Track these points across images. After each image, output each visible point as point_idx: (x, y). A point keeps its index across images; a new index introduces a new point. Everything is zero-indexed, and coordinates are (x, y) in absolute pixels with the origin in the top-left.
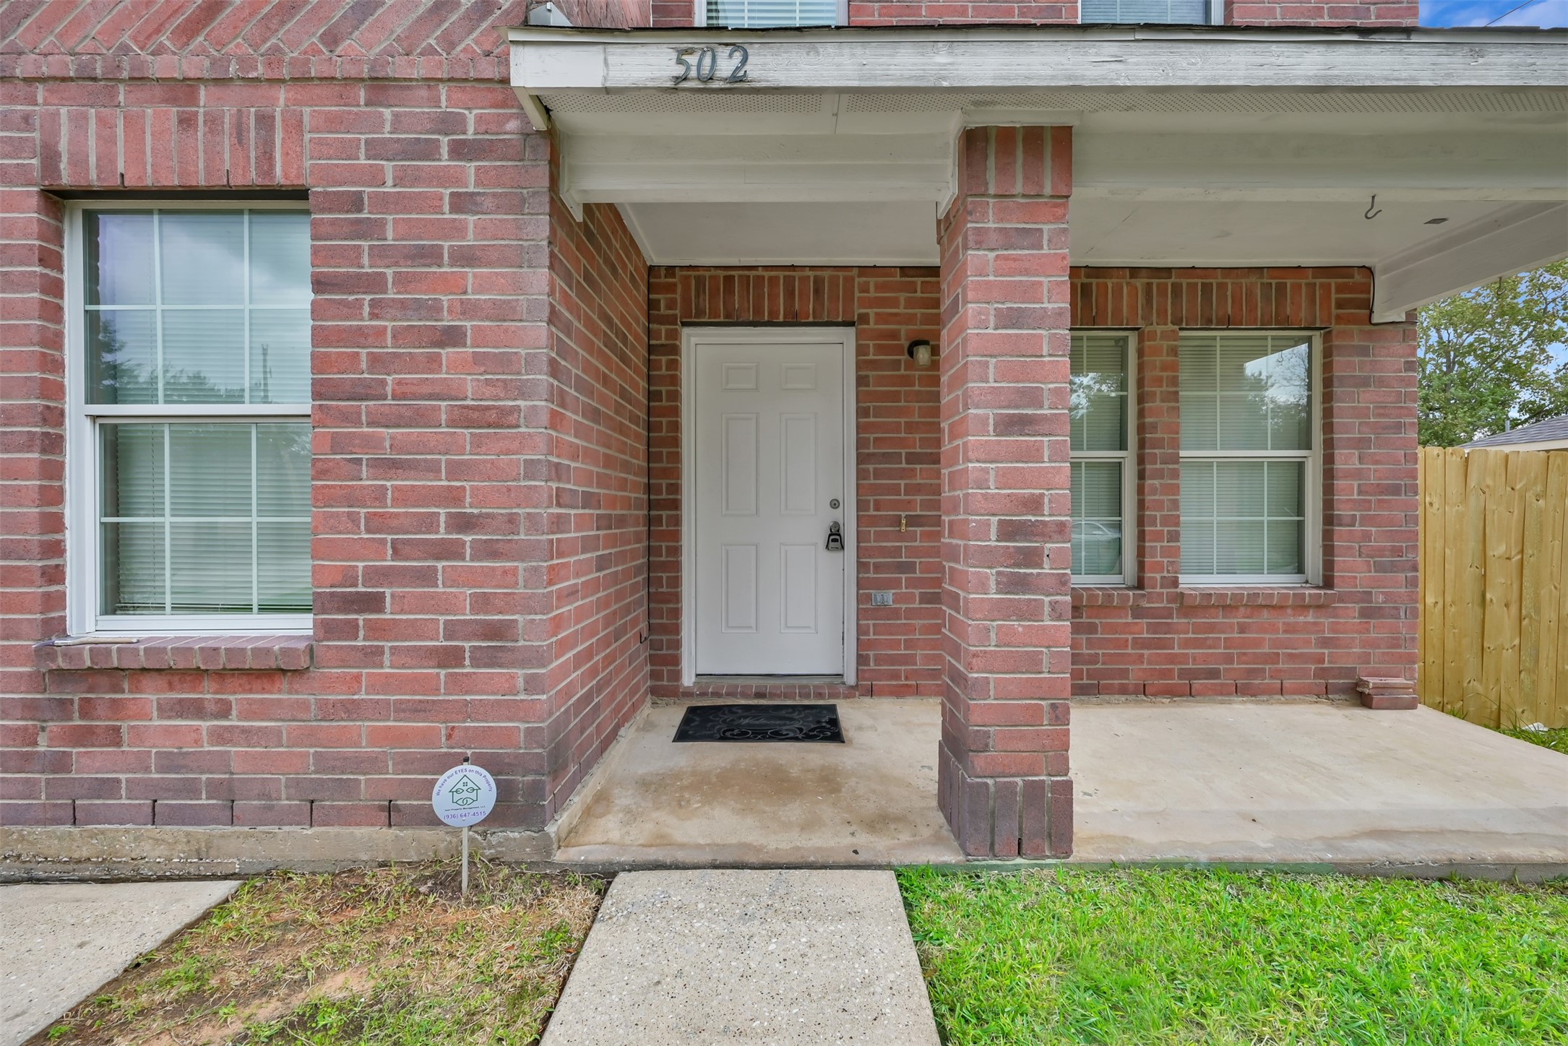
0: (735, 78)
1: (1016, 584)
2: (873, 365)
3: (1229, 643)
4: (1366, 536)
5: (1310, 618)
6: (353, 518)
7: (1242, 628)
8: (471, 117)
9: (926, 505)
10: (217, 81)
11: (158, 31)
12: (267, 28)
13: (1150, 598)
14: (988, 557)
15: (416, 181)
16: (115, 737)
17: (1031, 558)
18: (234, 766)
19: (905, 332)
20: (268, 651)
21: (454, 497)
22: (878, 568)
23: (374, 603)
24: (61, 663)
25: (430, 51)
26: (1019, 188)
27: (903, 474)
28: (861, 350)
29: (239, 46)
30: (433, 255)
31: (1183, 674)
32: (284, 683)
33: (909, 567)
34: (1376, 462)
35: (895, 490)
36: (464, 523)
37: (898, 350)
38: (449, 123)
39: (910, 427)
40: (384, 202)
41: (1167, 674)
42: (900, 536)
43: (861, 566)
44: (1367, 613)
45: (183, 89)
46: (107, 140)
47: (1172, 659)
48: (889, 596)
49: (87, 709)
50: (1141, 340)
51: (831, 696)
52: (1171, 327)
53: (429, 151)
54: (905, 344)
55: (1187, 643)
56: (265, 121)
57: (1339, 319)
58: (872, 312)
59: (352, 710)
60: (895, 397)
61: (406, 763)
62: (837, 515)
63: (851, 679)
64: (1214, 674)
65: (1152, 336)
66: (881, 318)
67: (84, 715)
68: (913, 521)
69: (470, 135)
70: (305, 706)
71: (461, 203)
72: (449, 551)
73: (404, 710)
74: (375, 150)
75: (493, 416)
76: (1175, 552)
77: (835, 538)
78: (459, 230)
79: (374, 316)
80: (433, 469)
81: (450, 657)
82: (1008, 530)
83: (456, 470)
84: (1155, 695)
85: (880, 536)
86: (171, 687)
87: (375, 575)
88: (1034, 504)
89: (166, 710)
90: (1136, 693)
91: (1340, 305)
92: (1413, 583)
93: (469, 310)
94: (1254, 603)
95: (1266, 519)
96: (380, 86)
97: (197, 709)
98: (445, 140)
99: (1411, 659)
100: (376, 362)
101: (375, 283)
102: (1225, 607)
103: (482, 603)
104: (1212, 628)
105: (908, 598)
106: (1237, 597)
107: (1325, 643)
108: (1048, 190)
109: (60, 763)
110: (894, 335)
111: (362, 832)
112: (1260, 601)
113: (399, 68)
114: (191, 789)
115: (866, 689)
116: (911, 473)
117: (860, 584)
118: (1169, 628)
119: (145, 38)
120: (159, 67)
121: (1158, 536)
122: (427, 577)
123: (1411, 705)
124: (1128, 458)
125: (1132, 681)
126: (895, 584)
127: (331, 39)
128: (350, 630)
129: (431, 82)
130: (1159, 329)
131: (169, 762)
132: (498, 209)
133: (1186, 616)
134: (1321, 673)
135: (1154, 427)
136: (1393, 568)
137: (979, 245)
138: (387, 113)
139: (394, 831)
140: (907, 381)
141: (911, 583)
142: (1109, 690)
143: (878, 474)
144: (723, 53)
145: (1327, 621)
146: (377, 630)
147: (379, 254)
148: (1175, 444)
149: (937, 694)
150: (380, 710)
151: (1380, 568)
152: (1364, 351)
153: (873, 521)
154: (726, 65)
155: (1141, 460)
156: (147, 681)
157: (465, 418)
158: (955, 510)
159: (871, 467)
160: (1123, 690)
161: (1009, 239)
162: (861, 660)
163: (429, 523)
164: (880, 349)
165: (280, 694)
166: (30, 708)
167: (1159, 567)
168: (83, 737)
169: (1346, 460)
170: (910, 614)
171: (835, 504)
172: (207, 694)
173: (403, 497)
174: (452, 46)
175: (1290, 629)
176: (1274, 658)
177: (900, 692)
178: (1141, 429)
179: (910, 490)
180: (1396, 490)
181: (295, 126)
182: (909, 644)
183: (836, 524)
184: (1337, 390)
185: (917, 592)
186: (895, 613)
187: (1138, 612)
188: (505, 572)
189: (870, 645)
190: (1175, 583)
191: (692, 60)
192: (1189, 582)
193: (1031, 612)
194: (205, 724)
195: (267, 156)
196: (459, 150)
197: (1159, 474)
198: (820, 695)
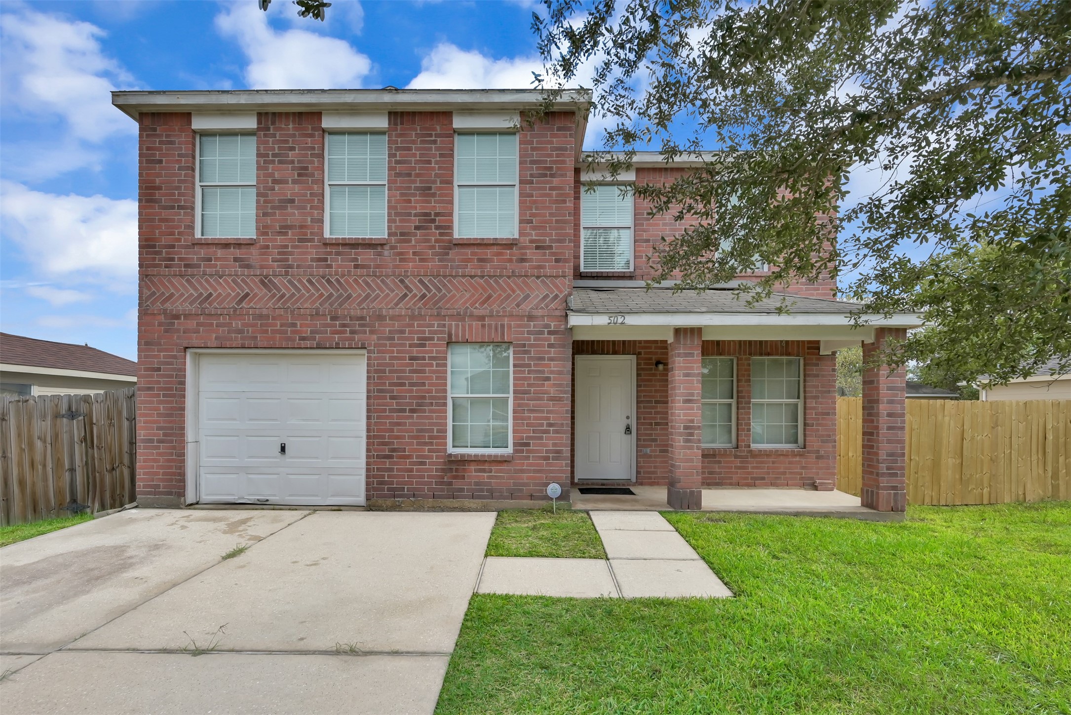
0: (622, 323)
1: (687, 441)
2: (643, 369)
3: (768, 468)
4: (818, 430)
5: (798, 459)
6: (523, 424)
7: (773, 463)
8: (552, 324)
9: (661, 418)
10: (490, 316)
11: (476, 303)
12: (502, 303)
13: (741, 451)
14: (681, 434)
15: (539, 340)
16: (463, 477)
17: (692, 434)
18: (493, 485)
19: (654, 358)
20: (504, 456)
21: (548, 418)
22: (644, 440)
23: (528, 445)
24: (453, 459)
25: (542, 308)
26: (689, 342)
27: (653, 408)
28: (638, 364)
29: (495, 307)
30: (543, 359)
31: (752, 478)
32: (505, 464)
33: (655, 440)
34: (821, 404)
35: (651, 413)
36: (550, 425)
37: (651, 364)
38: (547, 326)
39: (656, 391)
40: (531, 346)
41: (746, 478)
42: (652, 429)
43: (638, 440)
44: (817, 458)
45: (482, 318)
46: (464, 331)
47: (749, 473)
48: (648, 450)
49: (457, 470)
50: (738, 360)
51: (628, 485)
52: (748, 356)
53: (542, 333)
54: (654, 362)
55: (753, 468)
56: (503, 326)
57: (808, 353)
58: (642, 351)
59: (522, 471)
60: (650, 380)
61: (535, 485)
62: (629, 421)
63: (634, 480)
64: (763, 479)
65: (741, 359)
66: (646, 353)
67: (456, 472)
68: (657, 424)
69: (552, 329)
70: (511, 470)
71: (550, 346)
72: (547, 432)
73: (535, 471)
74: (529, 333)
75: (558, 399)
76: (749, 436)
77: (628, 430)
78: (549, 352)
79: (528, 374)
80: (543, 412)
81: (546, 458)
82: (686, 428)
83: (548, 412)
84: (742, 486)
85: (645, 429)
86: (478, 465)
87: (528, 438)
88: (692, 421)
89: (476, 471)
90: (735, 485)
91: (808, 348)
92: (834, 447)
93: (552, 372)
94: (778, 454)
95: (784, 424)
96: (531, 318)
97: (484, 471)
98: (546, 330)
99: (834, 474)
100: (529, 385)
101: (529, 365)
102: (767, 455)
103: (554, 445)
104: (762, 462)
105: (655, 451)
106: (771, 451)
107: (803, 468)
108: (696, 343)
109: (450, 484)
110: (651, 359)
111: (525, 501)
112: (779, 453)
113: (535, 313)
114: (482, 490)
115: (640, 483)
116: (656, 407)
117: (637, 446)
118: (747, 462)
119: (472, 305)
120: (476, 312)
121: (743, 430)
122: (541, 438)
123: (832, 490)
124: (733, 402)
125: (734, 481)
126: (651, 446)
127: (518, 305)
128: (522, 451)
129: (543, 316)
130: (744, 357)
131: (477, 484)
132: (560, 348)
133: (753, 458)
134: (802, 478)
135: (742, 392)
136: (827, 441)
137: (679, 356)
138: (532, 323)
139: (532, 501)
140: (654, 375)
141: (656, 446)
142: (726, 484)
143: (644, 407)
144: (619, 317)
145: (803, 460)
146: (528, 451)
147: (530, 358)
148: (749, 397)
149: (665, 485)
150: (529, 471)
151: (823, 441)
152: (817, 365)
153: (643, 424)
154: (620, 320)
155: (738, 403)
156: (472, 463)
157: (552, 399)
158: (672, 422)
159: (642, 405)
160: (731, 484)
161: (686, 355)
162: (638, 472)
163: (542, 425)
164: (645, 364)
165: (504, 467)
166: (443, 470)
167: (743, 441)
168: (455, 477)
169: (811, 403)
170: (656, 456)
171: (628, 418)
172: (486, 467)
173: (535, 418)
174: (547, 307)
175: (790, 463)
176: (784, 473)
177: (652, 484)
178: (738, 392)
179: (656, 413)
180: (828, 414)
181: (510, 327)
182: (655, 467)
183: (628, 425)
184: (807, 378)
185: (658, 449)
186: (650, 456)
187: (736, 457)
188: (561, 437)
189: (642, 467)
190: (749, 446)
191: (612, 319)
192: (754, 446)
193: (691, 448)
194: (485, 474)
195: (503, 334)
196: (550, 333)
197: (744, 408)
198: (624, 485)
